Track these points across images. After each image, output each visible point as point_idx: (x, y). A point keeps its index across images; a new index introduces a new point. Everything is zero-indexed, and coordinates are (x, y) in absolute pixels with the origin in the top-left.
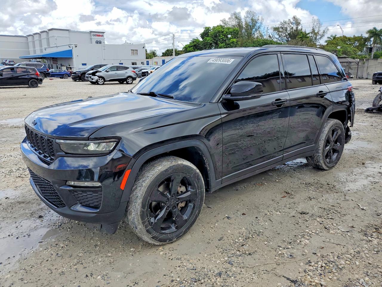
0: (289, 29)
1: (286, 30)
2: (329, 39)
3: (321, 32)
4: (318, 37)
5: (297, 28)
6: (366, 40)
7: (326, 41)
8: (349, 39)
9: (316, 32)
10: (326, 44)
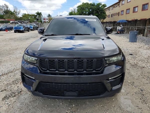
0: (3, 9)
1: (2, 10)
2: (23, 15)
3: (18, 12)
4: (17, 14)
5: (7, 9)
6: (36, 16)
7: (22, 16)
8: (30, 15)
9: (16, 11)
10: (22, 17)
